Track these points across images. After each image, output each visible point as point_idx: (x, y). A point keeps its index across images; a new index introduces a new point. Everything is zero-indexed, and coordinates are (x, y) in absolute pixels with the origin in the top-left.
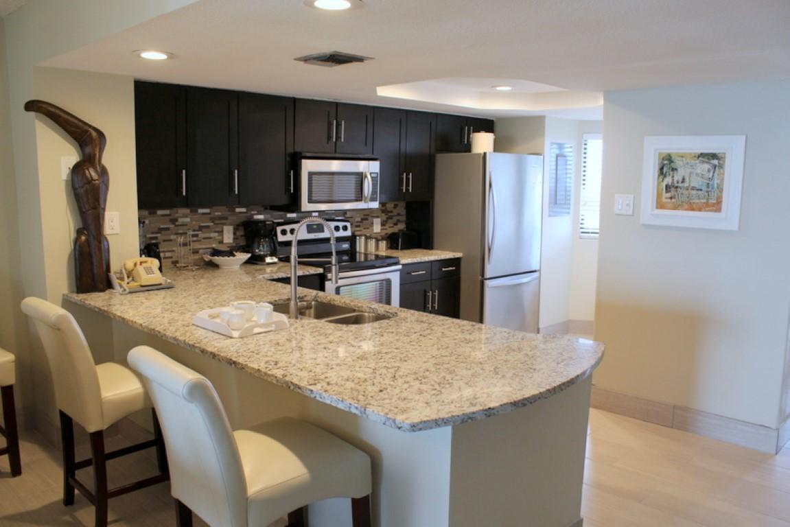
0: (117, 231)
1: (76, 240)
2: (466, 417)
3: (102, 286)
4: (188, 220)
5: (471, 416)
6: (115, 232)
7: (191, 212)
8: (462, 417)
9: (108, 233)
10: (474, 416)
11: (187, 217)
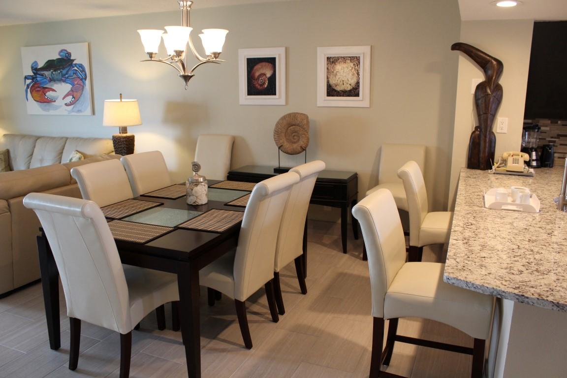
0: (505, 131)
1: (473, 133)
2: (495, 292)
3: (482, 167)
4: (547, 129)
5: (500, 293)
6: (503, 131)
7: (551, 123)
8: (492, 290)
9: (498, 131)
10: (503, 294)
11: (546, 126)
